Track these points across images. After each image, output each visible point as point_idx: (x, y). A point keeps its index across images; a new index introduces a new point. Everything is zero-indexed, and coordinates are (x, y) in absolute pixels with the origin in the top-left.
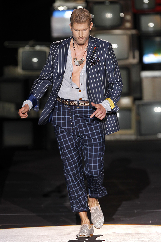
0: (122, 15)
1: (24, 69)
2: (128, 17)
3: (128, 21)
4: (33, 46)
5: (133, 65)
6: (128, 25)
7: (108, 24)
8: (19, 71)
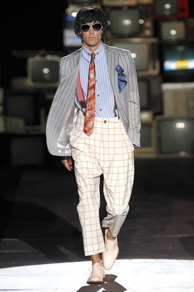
0: (141, 21)
1: (34, 80)
2: (148, 24)
3: (147, 28)
4: (44, 56)
5: (153, 77)
6: (148, 32)
7: (126, 31)
8: (29, 83)
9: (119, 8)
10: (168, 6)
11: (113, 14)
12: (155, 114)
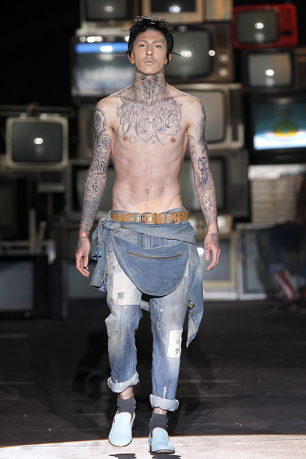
0: (212, 53)
1: (15, 159)
2: (225, 58)
3: (223, 65)
4: (35, 114)
5: (233, 153)
6: (224, 73)
8: (8, 163)
10: (260, 26)
12: (236, 221)
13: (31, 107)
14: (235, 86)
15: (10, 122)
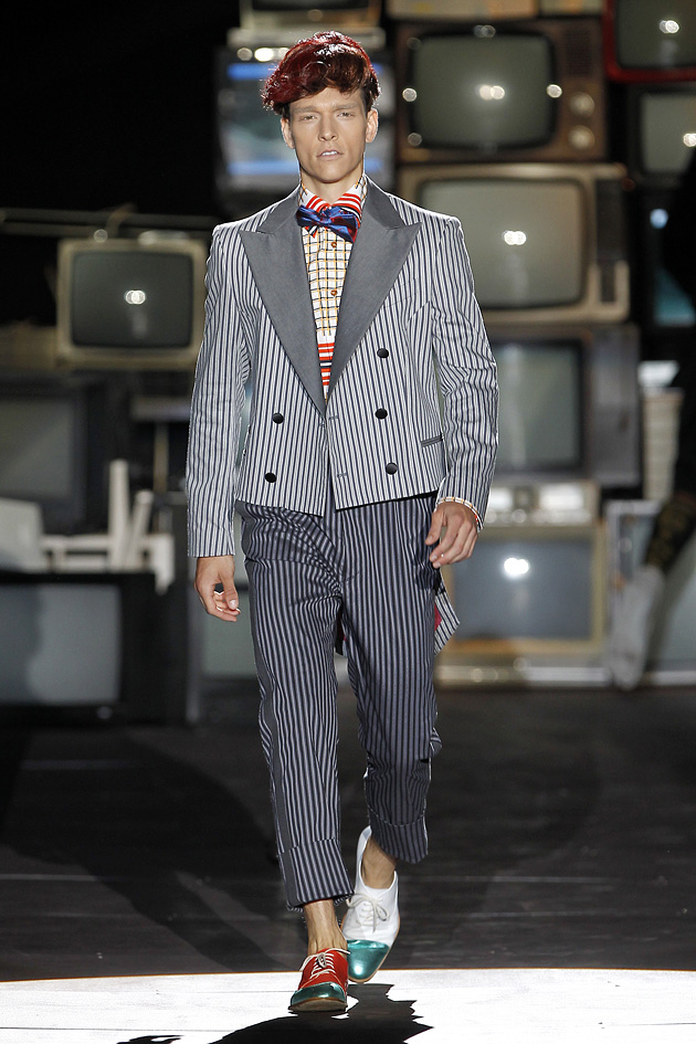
0: (555, 91)
1: (78, 340)
2: (584, 104)
4: (126, 231)
6: (582, 138)
7: (488, 133)
8: (60, 345)
9: (460, 30)
10: (671, 26)
11: (431, 54)
12: (607, 496)
13: (119, 215)
14: (609, 172)
15: (68, 250)
